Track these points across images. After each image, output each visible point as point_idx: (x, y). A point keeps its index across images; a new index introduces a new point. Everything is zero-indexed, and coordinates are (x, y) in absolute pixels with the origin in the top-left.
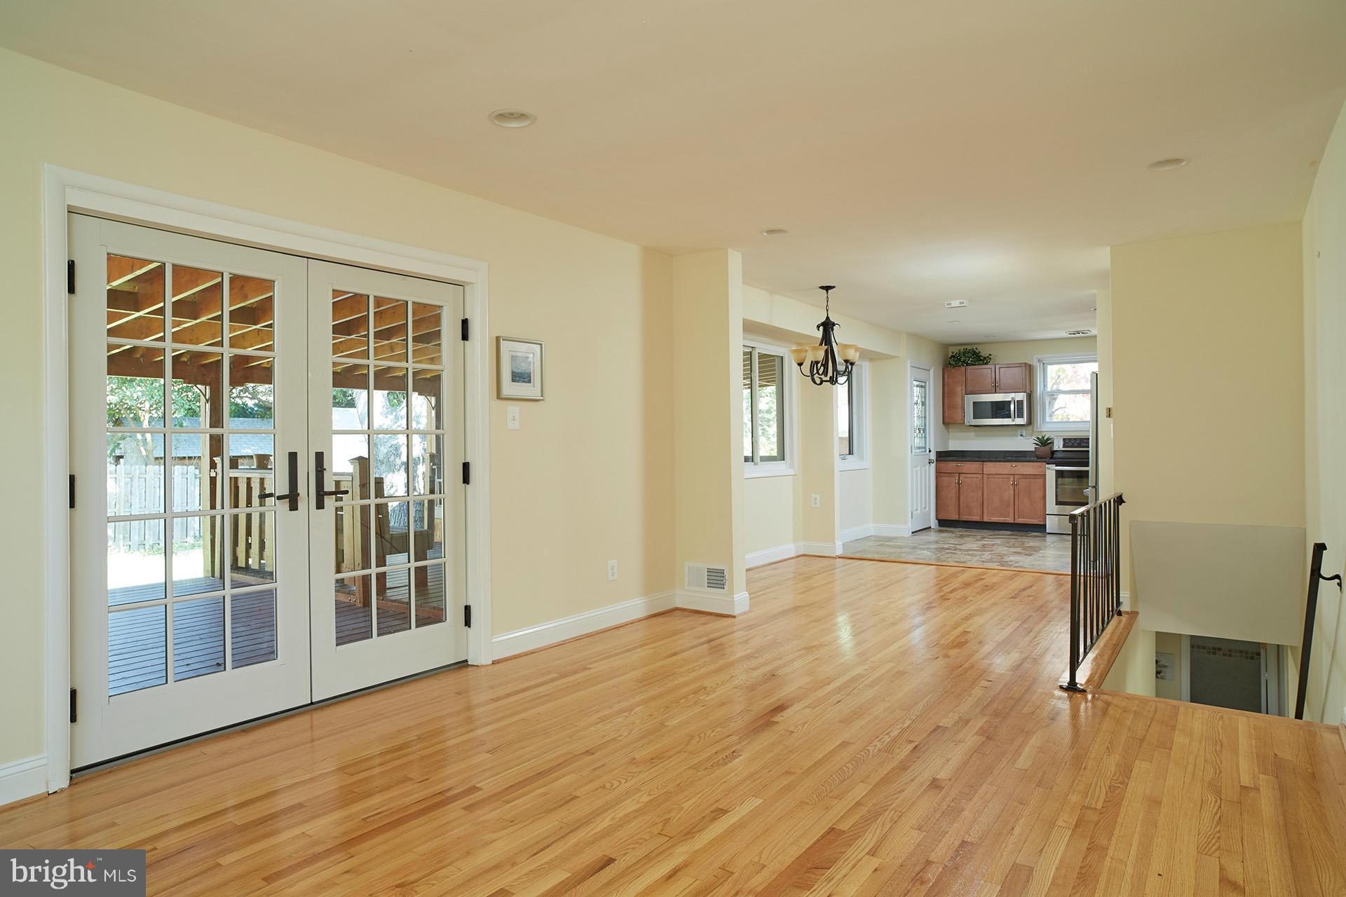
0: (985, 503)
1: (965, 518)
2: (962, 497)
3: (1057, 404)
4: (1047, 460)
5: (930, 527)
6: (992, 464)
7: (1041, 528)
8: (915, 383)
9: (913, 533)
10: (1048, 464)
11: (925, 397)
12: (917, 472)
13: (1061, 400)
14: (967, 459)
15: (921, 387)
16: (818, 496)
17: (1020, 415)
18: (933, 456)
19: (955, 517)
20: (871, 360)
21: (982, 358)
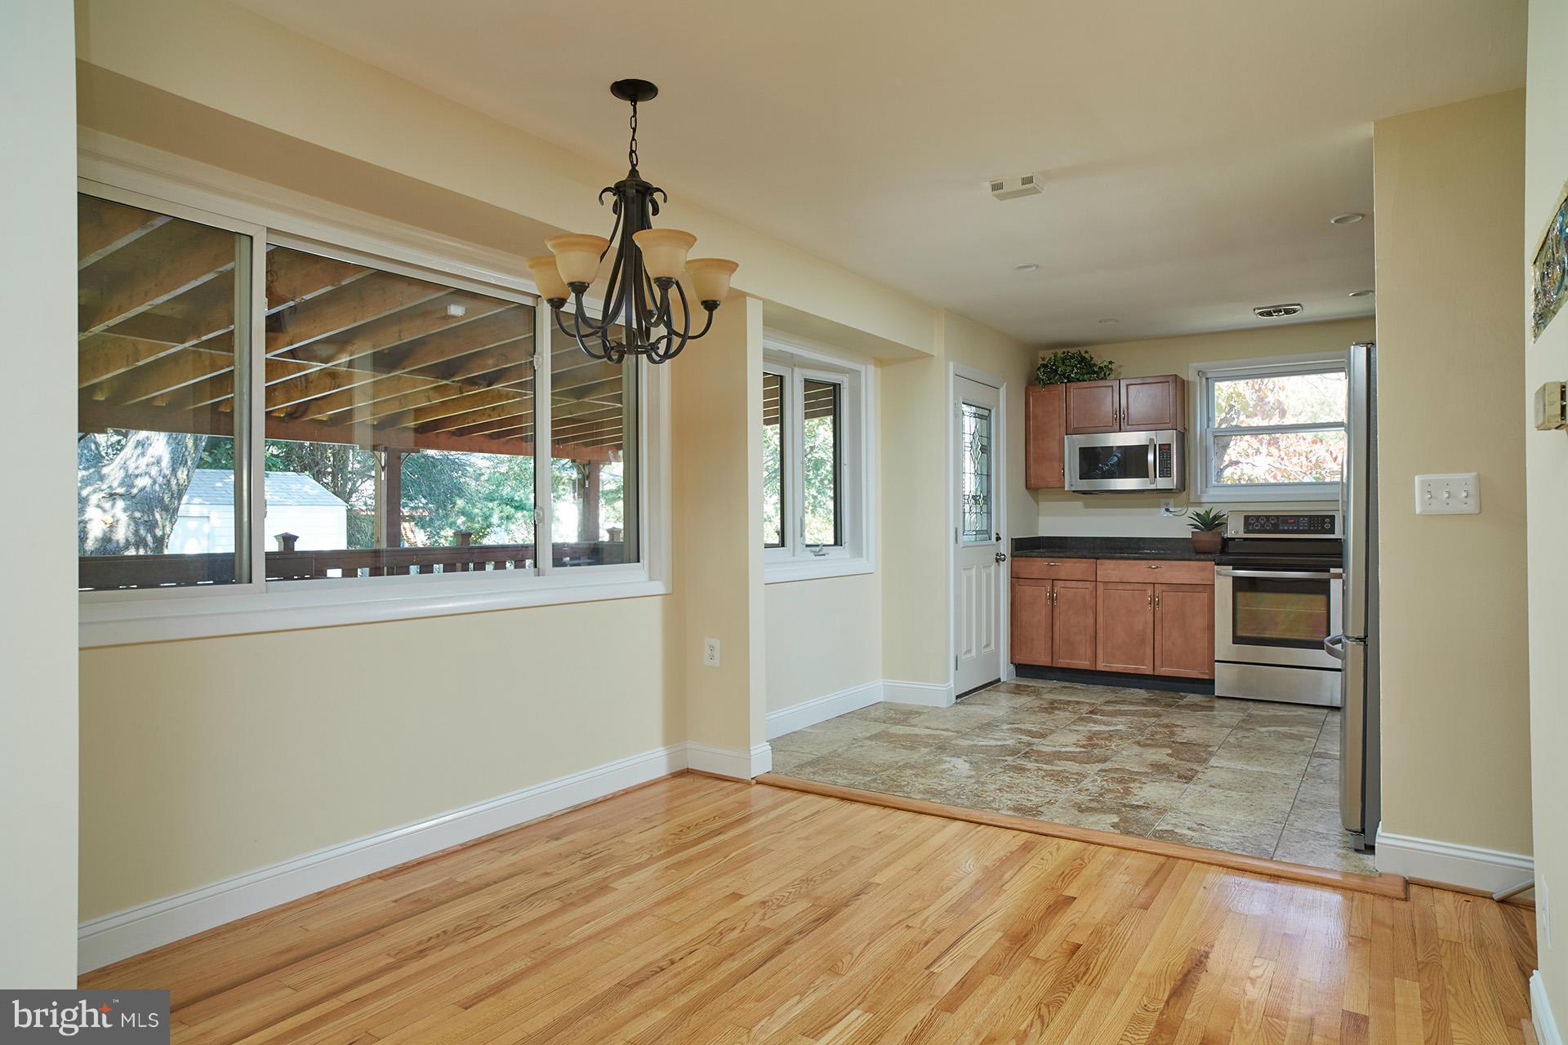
0: (1101, 635)
1: (1063, 662)
2: (1057, 623)
3: (1232, 454)
4: (1217, 557)
5: (999, 680)
6: (1113, 562)
7: (1205, 686)
8: (965, 408)
9: (958, 697)
10: (1218, 564)
11: (989, 438)
12: (969, 578)
13: (1237, 448)
14: (1068, 554)
15: (981, 417)
16: (716, 643)
17: (1165, 472)
18: (1005, 548)
19: (1044, 660)
20: (880, 363)
21: (1096, 369)
